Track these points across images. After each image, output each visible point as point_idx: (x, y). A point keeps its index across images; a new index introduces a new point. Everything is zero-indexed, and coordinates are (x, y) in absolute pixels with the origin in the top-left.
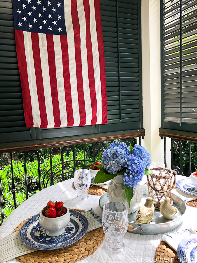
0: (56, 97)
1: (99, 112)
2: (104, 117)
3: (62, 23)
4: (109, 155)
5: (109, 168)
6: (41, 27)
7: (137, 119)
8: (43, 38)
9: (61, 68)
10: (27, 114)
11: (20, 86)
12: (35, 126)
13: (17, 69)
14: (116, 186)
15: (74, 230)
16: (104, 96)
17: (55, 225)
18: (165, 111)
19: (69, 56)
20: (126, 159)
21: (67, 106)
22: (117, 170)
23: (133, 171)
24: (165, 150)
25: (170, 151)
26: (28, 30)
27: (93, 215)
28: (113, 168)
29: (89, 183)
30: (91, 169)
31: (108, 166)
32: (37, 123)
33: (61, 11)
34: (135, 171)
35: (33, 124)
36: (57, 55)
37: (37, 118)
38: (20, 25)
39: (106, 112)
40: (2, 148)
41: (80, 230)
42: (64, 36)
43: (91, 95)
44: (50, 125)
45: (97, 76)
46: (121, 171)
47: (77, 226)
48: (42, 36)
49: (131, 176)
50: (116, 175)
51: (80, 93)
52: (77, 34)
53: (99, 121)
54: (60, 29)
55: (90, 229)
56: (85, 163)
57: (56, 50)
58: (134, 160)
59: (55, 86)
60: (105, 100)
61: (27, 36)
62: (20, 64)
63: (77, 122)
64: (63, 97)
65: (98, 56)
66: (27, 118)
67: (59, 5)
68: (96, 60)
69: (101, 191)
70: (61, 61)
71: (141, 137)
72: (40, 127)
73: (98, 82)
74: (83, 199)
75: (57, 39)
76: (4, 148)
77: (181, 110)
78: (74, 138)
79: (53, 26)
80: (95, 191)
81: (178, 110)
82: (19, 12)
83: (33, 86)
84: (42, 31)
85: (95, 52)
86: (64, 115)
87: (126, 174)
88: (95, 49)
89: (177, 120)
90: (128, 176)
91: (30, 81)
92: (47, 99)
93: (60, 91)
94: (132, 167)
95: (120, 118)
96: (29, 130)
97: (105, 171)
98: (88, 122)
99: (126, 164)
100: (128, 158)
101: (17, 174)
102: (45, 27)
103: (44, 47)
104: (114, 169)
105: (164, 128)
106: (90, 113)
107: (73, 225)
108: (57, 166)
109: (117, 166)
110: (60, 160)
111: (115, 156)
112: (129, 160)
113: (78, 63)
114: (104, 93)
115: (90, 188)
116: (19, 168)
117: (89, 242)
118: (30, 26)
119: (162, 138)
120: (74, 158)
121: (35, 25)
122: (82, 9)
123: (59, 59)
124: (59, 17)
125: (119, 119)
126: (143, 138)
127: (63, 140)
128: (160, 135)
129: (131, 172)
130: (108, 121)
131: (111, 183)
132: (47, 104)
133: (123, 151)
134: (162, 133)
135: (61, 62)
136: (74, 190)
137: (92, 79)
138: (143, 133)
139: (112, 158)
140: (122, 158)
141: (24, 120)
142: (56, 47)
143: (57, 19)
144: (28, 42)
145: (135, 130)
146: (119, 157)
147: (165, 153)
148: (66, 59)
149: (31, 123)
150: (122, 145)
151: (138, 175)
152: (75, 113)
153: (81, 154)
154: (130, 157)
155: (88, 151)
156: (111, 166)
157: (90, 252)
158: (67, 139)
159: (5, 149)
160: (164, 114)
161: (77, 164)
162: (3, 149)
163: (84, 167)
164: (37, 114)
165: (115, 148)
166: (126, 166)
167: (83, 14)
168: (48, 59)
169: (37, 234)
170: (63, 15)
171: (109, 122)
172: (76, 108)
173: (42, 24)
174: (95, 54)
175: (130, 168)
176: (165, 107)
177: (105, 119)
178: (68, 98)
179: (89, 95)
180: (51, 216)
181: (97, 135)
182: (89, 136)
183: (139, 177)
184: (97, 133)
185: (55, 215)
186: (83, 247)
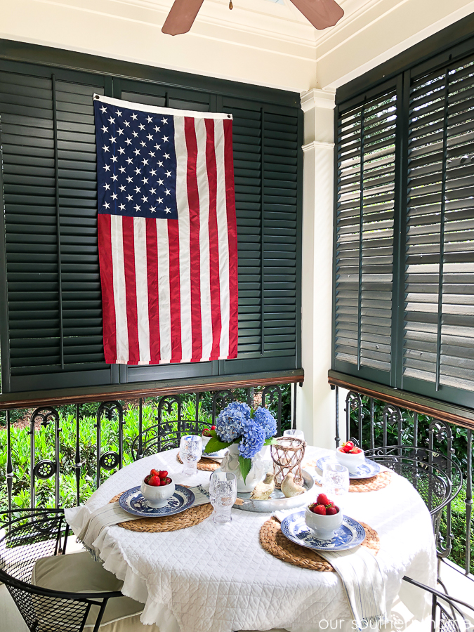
0: (155, 316)
1: (224, 339)
2: (232, 347)
3: (171, 201)
4: (224, 419)
5: (223, 435)
6: (138, 208)
7: (291, 352)
8: (140, 224)
9: (166, 269)
10: (107, 342)
11: (100, 298)
12: (118, 362)
13: (98, 271)
14: (231, 457)
15: (178, 504)
16: (234, 313)
17: (159, 495)
18: (338, 342)
19: (180, 251)
20: (243, 425)
21: (172, 329)
22: (232, 437)
23: (250, 440)
24: (337, 410)
25: (345, 410)
26: (118, 212)
27: (202, 490)
28: (227, 435)
29: (198, 454)
30: (204, 435)
31: (222, 433)
32: (122, 357)
33: (171, 183)
34: (252, 440)
35: (115, 358)
36: (162, 249)
37: (123, 350)
38: (107, 205)
39: (236, 339)
40: (66, 397)
41: (185, 503)
42: (173, 219)
43: (214, 312)
44: (143, 360)
45: (224, 282)
46: (237, 439)
47: (182, 500)
48: (138, 221)
49: (247, 445)
50: (231, 443)
51: (195, 309)
52: (194, 217)
53: (224, 354)
54: (168, 210)
55: (195, 504)
56: (197, 424)
57: (160, 243)
58: (252, 426)
59: (155, 298)
60: (235, 319)
61: (117, 221)
62: (102, 264)
63: (187, 356)
64: (167, 315)
65: (227, 250)
66: (107, 348)
67: (168, 174)
68: (224, 256)
69: (214, 466)
70: (167, 259)
71: (298, 384)
72: (126, 363)
73: (226, 290)
74: (190, 475)
75: (162, 225)
76: (69, 396)
77: (359, 344)
78: (181, 383)
79: (156, 205)
80: (208, 465)
81: (355, 343)
82: (107, 187)
83: (120, 299)
84: (139, 214)
85: (222, 244)
86: (166, 344)
87: (241, 443)
88: (223, 239)
89: (354, 360)
90: (244, 445)
91: (117, 291)
92: (141, 319)
93: (163, 306)
94: (249, 435)
95: (260, 350)
96: (109, 368)
97: (219, 439)
98: (206, 356)
99: (243, 431)
100: (246, 424)
101: (68, 441)
102: (145, 207)
103: (141, 238)
104: (229, 436)
105: (336, 371)
106: (209, 341)
107: (176, 500)
108: (153, 429)
109: (233, 433)
110: (156, 419)
111: (230, 420)
112: (246, 426)
113: (194, 262)
114: (234, 308)
115: (200, 462)
116: (69, 429)
117: (194, 515)
118: (122, 207)
119: (332, 388)
120: (179, 417)
121: (130, 206)
122: (205, 177)
123: (165, 256)
124: (168, 192)
125: (259, 352)
126: (301, 385)
127: (162, 385)
128: (329, 382)
129: (247, 440)
130: (238, 354)
131: (226, 454)
132: (141, 327)
133: (241, 415)
134: (331, 379)
135: (166, 261)
136: (179, 464)
137: (215, 287)
138: (301, 377)
139: (227, 423)
140: (239, 423)
141: (102, 351)
142: (160, 237)
143: (163, 195)
144: (117, 232)
145: (287, 372)
146: (235, 423)
147: (337, 414)
148: (176, 256)
149: (113, 356)
150: (242, 406)
151: (255, 445)
152: (186, 341)
153: (192, 405)
154: (249, 423)
155: (208, 396)
156: (226, 433)
157: (195, 523)
158: (169, 384)
159: (70, 398)
160: (336, 348)
161: (183, 426)
162: (68, 398)
163: (196, 431)
164: (123, 343)
165: (232, 411)
166: (243, 433)
167: (205, 186)
168: (146, 256)
169: (138, 505)
170: (173, 188)
171: (240, 356)
172: (188, 332)
173: (141, 203)
174: (223, 247)
175: (246, 436)
176: (338, 335)
177: (233, 351)
178: (175, 316)
179: (210, 311)
180: (155, 484)
181: (221, 378)
182: (206, 380)
183: (256, 446)
184: (221, 375)
185: (159, 483)
186: (187, 518)
